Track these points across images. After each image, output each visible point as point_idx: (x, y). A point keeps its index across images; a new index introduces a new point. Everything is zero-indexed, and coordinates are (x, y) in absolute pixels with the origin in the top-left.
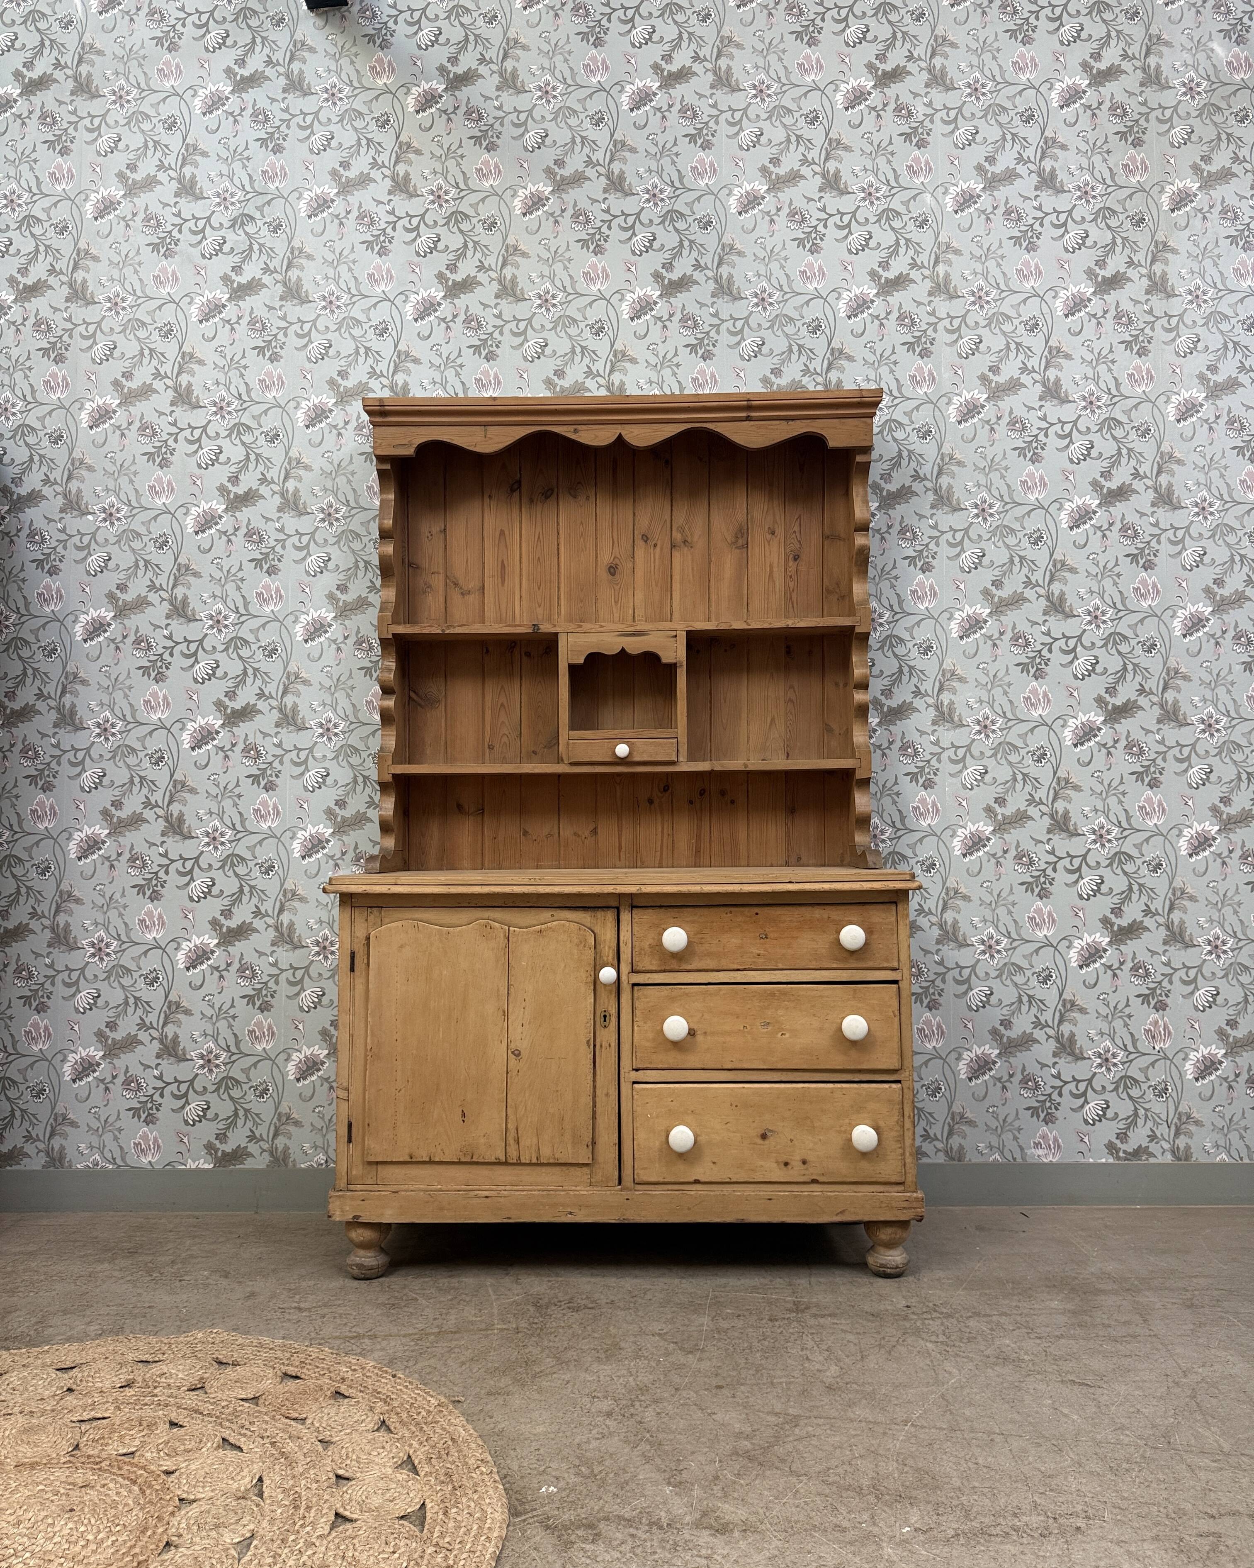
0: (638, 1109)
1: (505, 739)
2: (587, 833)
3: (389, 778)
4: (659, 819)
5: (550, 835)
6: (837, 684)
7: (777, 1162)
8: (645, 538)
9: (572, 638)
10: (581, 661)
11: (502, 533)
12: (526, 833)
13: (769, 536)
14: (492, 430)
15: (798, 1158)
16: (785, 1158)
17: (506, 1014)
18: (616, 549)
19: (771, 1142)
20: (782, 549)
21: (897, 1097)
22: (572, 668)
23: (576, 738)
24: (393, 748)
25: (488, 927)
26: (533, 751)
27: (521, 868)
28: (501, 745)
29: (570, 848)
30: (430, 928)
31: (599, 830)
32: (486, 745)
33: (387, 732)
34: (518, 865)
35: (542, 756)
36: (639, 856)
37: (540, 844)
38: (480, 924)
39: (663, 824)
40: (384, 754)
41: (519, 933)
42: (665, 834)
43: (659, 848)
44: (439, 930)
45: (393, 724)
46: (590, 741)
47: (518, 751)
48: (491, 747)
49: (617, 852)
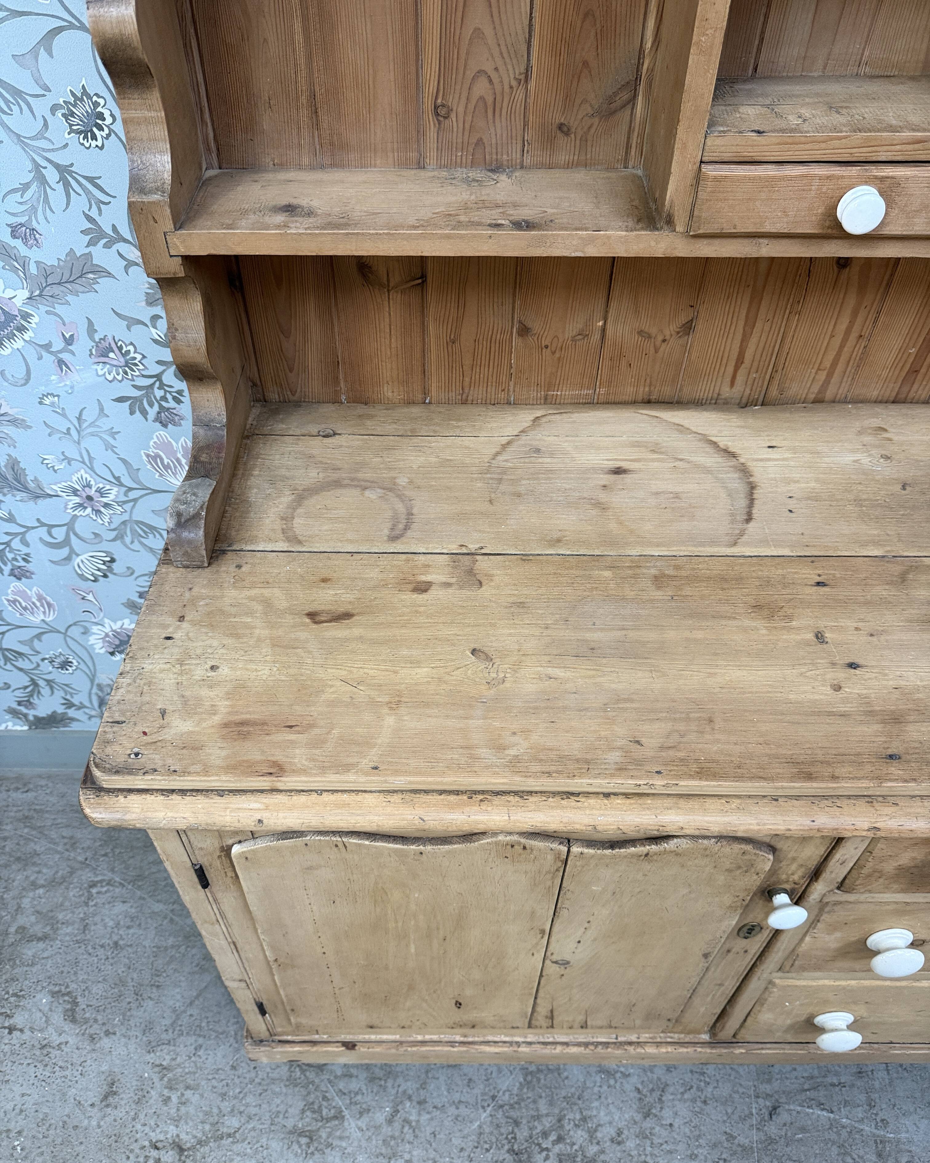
1: (481, 88)
2: (671, 329)
3: (176, 268)
4: (851, 301)
5: (583, 334)
12: (524, 331)
17: (546, 933)
23: (726, 157)
24: (167, 176)
25: (518, 849)
26: (560, 127)
27: (509, 403)
28: (471, 107)
29: (624, 362)
30: (376, 847)
31: (700, 326)
32: (428, 105)
33: (138, 122)
34: (502, 396)
35: (584, 140)
36: (777, 377)
37: (557, 355)
38: (497, 843)
39: (855, 314)
40: (145, 199)
41: (593, 856)
42: (854, 336)
43: (827, 364)
44: (396, 851)
45: (148, 87)
46: (771, 171)
47: (520, 124)
48: (442, 111)
49: (730, 369)
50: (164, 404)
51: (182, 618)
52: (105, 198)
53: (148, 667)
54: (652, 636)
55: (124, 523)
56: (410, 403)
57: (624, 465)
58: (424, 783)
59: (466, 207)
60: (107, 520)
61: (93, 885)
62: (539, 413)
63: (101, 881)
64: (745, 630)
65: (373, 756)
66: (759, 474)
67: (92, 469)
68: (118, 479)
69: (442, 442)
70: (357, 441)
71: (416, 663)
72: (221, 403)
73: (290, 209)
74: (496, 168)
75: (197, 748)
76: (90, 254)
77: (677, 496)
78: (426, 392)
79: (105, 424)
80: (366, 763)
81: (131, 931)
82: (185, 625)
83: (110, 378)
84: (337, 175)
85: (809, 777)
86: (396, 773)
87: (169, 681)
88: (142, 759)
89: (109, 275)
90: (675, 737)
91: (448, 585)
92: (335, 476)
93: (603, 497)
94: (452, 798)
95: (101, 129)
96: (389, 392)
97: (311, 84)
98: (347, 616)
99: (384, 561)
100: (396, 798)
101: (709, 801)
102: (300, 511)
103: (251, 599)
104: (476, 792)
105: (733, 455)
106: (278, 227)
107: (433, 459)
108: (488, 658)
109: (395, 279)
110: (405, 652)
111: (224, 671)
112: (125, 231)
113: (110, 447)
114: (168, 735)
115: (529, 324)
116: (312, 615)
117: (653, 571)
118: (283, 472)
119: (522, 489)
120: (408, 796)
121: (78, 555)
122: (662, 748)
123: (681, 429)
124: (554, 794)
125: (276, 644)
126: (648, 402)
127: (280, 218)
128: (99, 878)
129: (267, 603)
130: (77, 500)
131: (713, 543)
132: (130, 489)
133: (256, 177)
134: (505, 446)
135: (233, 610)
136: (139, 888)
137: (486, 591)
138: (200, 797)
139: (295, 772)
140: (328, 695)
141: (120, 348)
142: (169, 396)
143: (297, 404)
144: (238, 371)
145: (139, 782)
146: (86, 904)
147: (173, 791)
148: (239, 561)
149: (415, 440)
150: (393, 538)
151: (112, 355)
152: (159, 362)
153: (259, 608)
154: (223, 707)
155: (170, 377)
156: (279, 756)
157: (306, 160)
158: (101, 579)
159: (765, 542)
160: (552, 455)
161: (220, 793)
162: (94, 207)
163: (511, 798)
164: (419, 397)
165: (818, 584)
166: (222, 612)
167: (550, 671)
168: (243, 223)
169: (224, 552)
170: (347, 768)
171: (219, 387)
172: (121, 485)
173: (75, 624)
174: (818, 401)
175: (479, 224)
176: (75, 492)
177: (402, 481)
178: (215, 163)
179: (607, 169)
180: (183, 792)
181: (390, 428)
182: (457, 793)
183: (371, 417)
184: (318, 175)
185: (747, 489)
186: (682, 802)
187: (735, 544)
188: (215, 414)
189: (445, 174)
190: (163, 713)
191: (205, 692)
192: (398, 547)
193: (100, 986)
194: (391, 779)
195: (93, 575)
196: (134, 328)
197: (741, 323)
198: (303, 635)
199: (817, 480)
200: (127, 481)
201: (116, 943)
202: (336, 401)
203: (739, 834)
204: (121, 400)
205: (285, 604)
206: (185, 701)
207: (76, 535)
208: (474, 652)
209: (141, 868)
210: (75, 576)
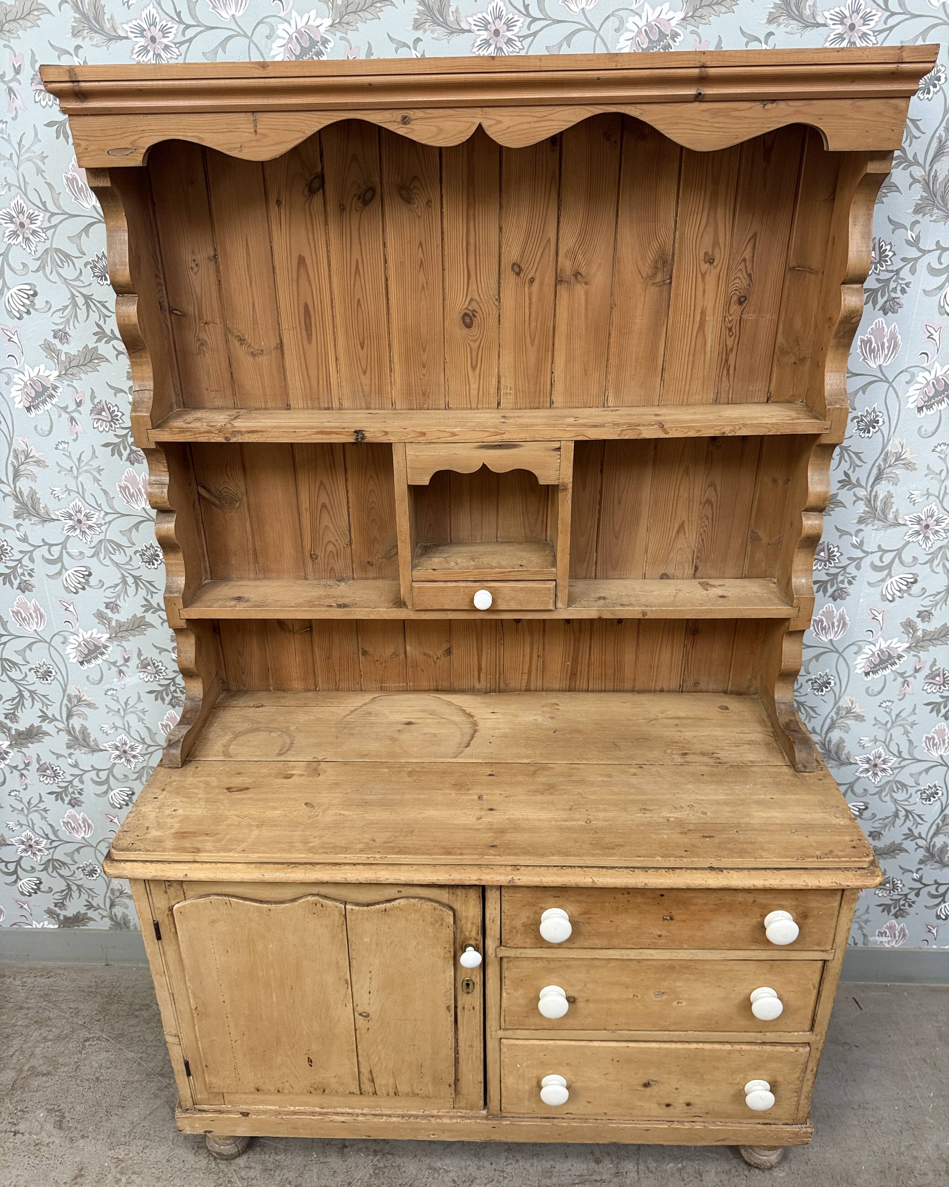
0: (506, 1061)
1: (331, 547)
2: (440, 653)
3: (183, 624)
4: (528, 639)
5: (395, 654)
6: (775, 481)
7: (659, 1104)
8: (517, 269)
9: (411, 451)
10: (425, 481)
11: (301, 260)
12: (365, 653)
13: (705, 267)
14: (265, 119)
15: (682, 1100)
16: (668, 1101)
17: (349, 983)
18: (473, 286)
19: (654, 1090)
20: (722, 287)
21: (803, 1060)
22: (415, 491)
23: (422, 579)
24: (183, 586)
25: (319, 905)
26: (368, 563)
27: (361, 690)
28: (327, 555)
29: (419, 669)
30: (246, 905)
31: (454, 651)
32: (307, 554)
33: (172, 565)
34: (358, 686)
35: (380, 568)
36: (502, 678)
37: (384, 664)
38: (307, 902)
39: (532, 645)
40: (171, 595)
41: (358, 911)
42: (535, 656)
43: (526, 670)
44: (257, 907)
45: (178, 552)
46: (441, 584)
47: (350, 562)
48: (314, 557)
49: (476, 673)
50: (175, 694)
51: (164, 790)
52: (155, 591)
53: (143, 809)
54: (399, 797)
55: (143, 768)
56: (307, 690)
57: (413, 720)
58: (265, 857)
59: (320, 598)
60: (133, 766)
61: (88, 1040)
62: (376, 695)
63: (93, 1038)
64: (445, 794)
65: (244, 846)
66: (481, 725)
67: (129, 733)
68: (143, 739)
69: (319, 709)
70: (273, 709)
71: (276, 809)
72: (201, 689)
73: (239, 599)
74: (341, 580)
75: (161, 841)
76: (144, 617)
77: (435, 735)
78: (316, 685)
79: (140, 706)
80: (239, 848)
81: (109, 1071)
82: (164, 793)
83: (146, 680)
84: (266, 582)
85: (450, 853)
86: (253, 852)
87: (153, 815)
88: (135, 846)
89: (153, 626)
90: (393, 838)
91: (302, 775)
92: (256, 726)
93: (396, 735)
94: (279, 866)
95: (157, 560)
96: (297, 685)
97: (254, 545)
98: (247, 789)
99: (272, 765)
100: (253, 866)
101: (403, 866)
102: (234, 742)
103: (199, 782)
104: (291, 863)
105: (472, 716)
106: (231, 607)
107: (312, 718)
108: (313, 807)
109: (297, 628)
110: (271, 804)
111: (180, 812)
112: (163, 606)
113: (141, 720)
114: (148, 836)
115: (367, 650)
116: (229, 789)
117: (410, 769)
118: (231, 724)
119: (355, 732)
120: (258, 865)
121: (112, 790)
122: (384, 843)
123: (449, 704)
124: (329, 864)
125: (207, 801)
126: (437, 690)
127: (233, 603)
128: (92, 1036)
129: (207, 784)
130: (117, 753)
131: (445, 757)
132: (150, 746)
133: (227, 583)
134: (352, 712)
135: (190, 786)
136: (120, 1042)
137: (322, 778)
138: (160, 864)
139: (205, 851)
140: (228, 822)
141: (154, 664)
142: (178, 690)
143: (246, 692)
144: (214, 674)
145: (132, 856)
146: (81, 1052)
147: (147, 861)
148: (197, 765)
149: (305, 708)
150: (279, 755)
151: (149, 667)
152: (174, 671)
153: (202, 785)
154: (177, 826)
155: (180, 679)
156: (199, 845)
157: (252, 576)
158: (124, 807)
159: (471, 757)
160: (376, 715)
161: (169, 862)
162: (149, 595)
163: (308, 866)
164: (313, 687)
165: (490, 775)
166: (184, 787)
167: (342, 812)
168: (216, 605)
169: (190, 761)
170: (230, 850)
171: (200, 680)
172: (145, 743)
173: (103, 840)
174: (528, 690)
175: (322, 605)
176: (117, 748)
177: (293, 728)
178: (209, 577)
179: (393, 580)
180: (152, 862)
181: (292, 703)
182: (283, 863)
183: (284, 697)
184: (257, 583)
185: (472, 732)
186: (390, 867)
187: (456, 757)
188: (197, 694)
189: (316, 582)
190: (148, 828)
191: (169, 820)
192: (282, 758)
193: (83, 1106)
194: (250, 855)
195: (119, 804)
196: (163, 653)
197: (475, 650)
198: (221, 797)
199: (510, 728)
200: (148, 741)
201: (98, 1078)
202: (268, 690)
203: (415, 882)
204: (151, 692)
205: (216, 784)
206: (159, 824)
207: (113, 776)
208: (306, 804)
209: (123, 1029)
210: (108, 804)
